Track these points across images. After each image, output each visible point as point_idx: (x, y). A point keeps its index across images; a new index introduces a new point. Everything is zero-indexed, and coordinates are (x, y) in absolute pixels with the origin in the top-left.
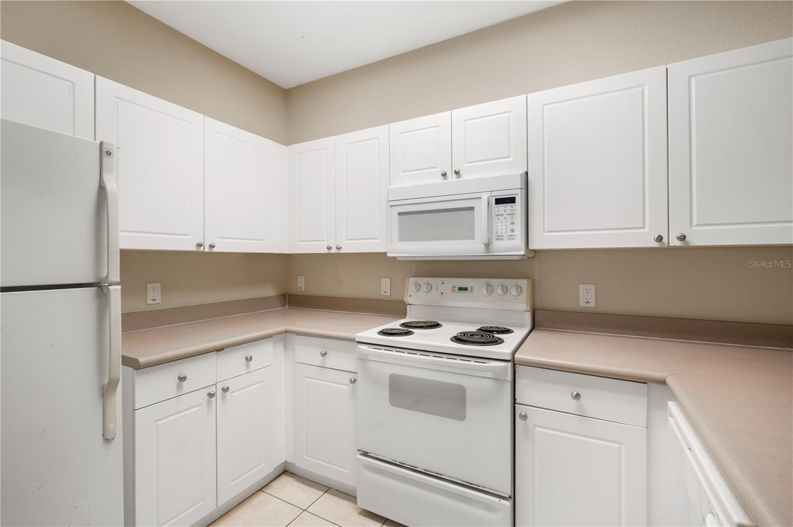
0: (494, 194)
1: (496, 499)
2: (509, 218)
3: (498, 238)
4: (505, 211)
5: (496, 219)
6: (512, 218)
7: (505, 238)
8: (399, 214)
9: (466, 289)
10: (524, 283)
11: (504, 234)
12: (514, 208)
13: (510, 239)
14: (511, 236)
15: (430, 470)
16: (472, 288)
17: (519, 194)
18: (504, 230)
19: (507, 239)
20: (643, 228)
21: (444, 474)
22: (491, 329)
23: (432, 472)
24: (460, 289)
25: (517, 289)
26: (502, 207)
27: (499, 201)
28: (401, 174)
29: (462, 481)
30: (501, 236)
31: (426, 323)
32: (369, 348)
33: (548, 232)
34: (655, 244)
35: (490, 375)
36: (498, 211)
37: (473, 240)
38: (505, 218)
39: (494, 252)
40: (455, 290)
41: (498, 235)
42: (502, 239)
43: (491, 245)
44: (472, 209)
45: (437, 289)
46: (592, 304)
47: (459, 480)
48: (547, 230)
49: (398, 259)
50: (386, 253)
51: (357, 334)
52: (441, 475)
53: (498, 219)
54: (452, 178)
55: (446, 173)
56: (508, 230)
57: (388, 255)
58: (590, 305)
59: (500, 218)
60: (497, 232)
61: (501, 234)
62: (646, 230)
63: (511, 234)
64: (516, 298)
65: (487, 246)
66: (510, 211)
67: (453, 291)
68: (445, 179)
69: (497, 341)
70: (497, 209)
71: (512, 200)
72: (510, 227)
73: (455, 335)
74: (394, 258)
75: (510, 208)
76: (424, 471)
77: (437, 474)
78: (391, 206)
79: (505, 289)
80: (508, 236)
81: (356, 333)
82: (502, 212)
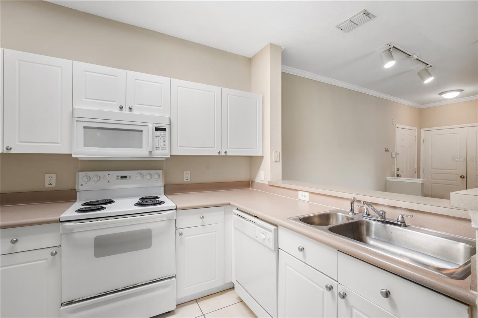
0: (154, 125)
1: (169, 280)
2: (162, 138)
3: (157, 148)
4: (161, 134)
5: (156, 138)
6: (164, 139)
7: (160, 148)
8: (85, 127)
9: (126, 177)
10: (160, 172)
11: (160, 146)
12: (165, 134)
13: (163, 149)
14: (163, 148)
15: (128, 286)
16: (130, 176)
17: (168, 127)
18: (160, 145)
19: (161, 149)
20: (214, 148)
21: (138, 282)
22: (148, 198)
23: (130, 286)
24: (122, 177)
25: (158, 175)
26: (159, 132)
27: (157, 129)
28: (84, 100)
29: (150, 281)
30: (158, 148)
31: (103, 201)
32: (74, 223)
33: (179, 147)
34: (218, 154)
35: (165, 219)
36: (157, 134)
37: (142, 149)
38: (160, 138)
39: (154, 156)
40: (118, 178)
41: (157, 147)
42: (159, 149)
43: (152, 152)
44: (142, 131)
45: (104, 179)
46: (189, 180)
47: (148, 281)
48: (179, 146)
49: (79, 159)
50: (71, 154)
51: (62, 216)
52: (137, 284)
53: (157, 138)
54: (126, 111)
55: (123, 107)
56: (162, 145)
57: (73, 156)
58: (188, 180)
59: (158, 138)
60: (156, 145)
61: (158, 147)
62: (215, 149)
63: (164, 147)
64: (157, 180)
65: (150, 152)
66: (163, 135)
67: (117, 179)
68: (121, 111)
69: (161, 203)
70: (156, 133)
71: (164, 130)
72: (163, 143)
73: (137, 202)
74: (76, 158)
75: (163, 133)
76: (124, 288)
77: (134, 285)
78: (77, 121)
79: (151, 176)
80: (162, 148)
81: (60, 216)
82: (159, 135)
